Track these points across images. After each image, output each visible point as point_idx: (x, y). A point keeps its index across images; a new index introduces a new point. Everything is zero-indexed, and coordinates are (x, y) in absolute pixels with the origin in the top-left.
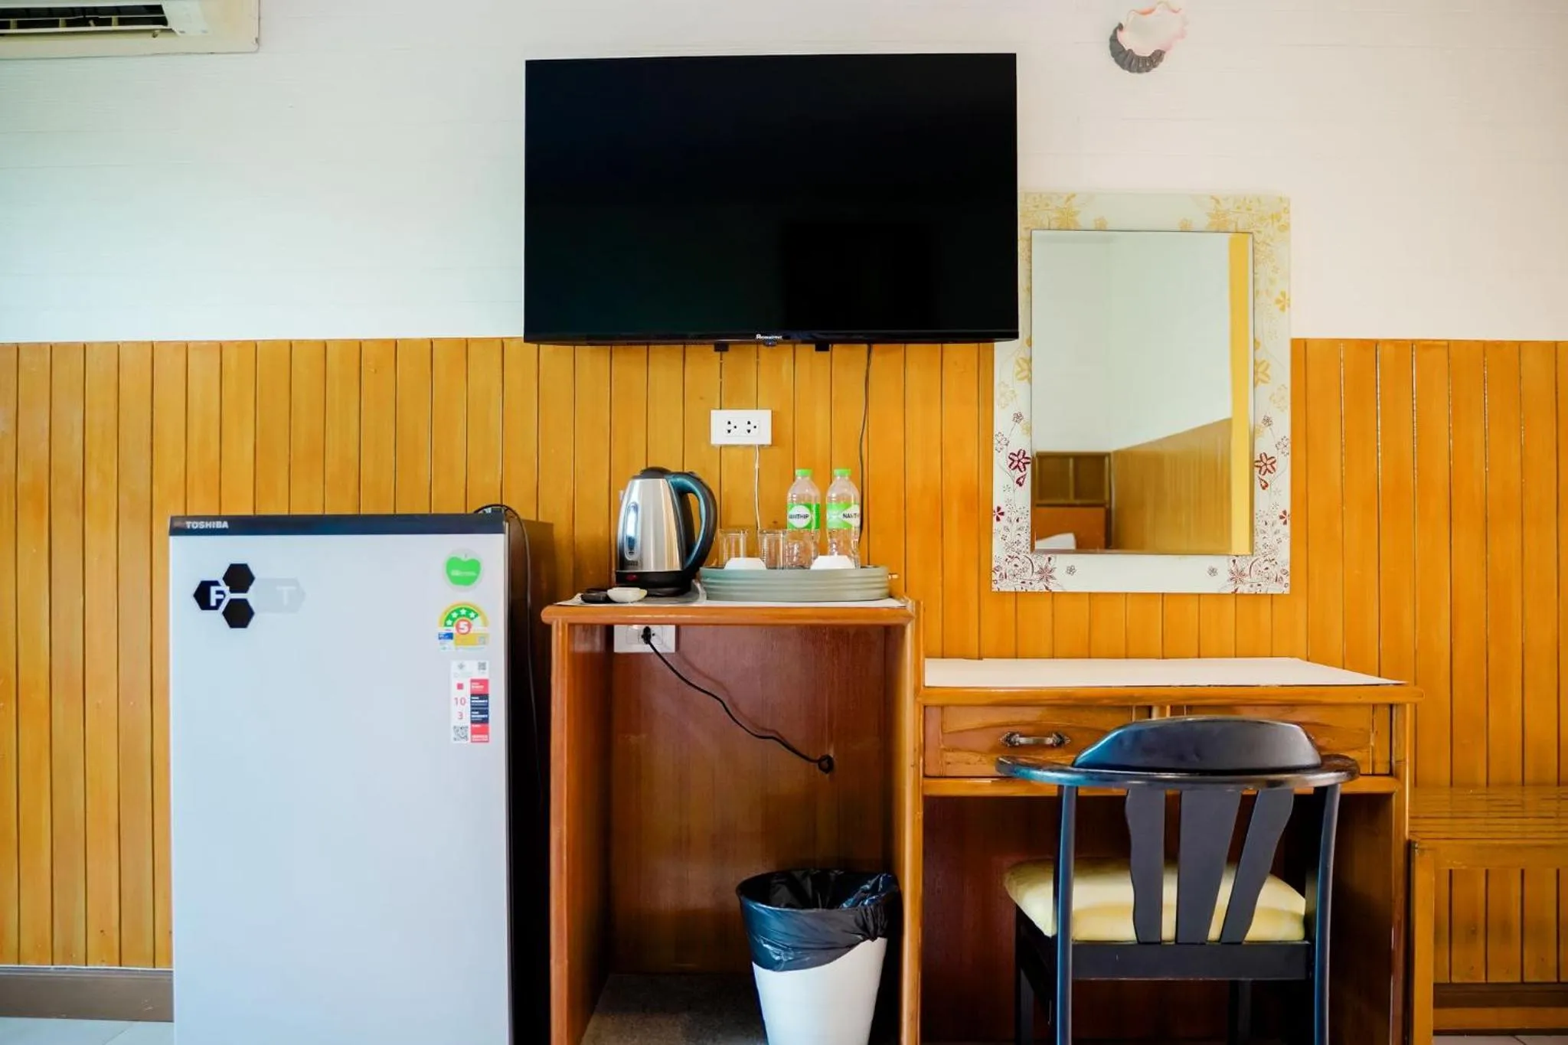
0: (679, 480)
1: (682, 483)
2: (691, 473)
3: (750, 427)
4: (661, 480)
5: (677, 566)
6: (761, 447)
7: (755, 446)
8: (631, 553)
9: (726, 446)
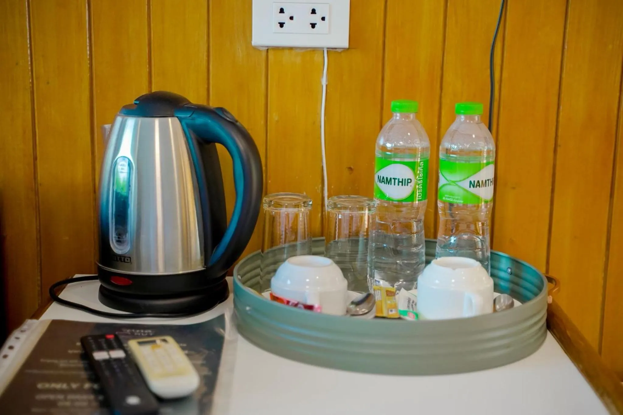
0: (200, 120)
1: (206, 125)
2: (222, 109)
3: (316, 19)
4: (170, 119)
5: (197, 265)
6: (331, 50)
7: (323, 48)
8: (120, 241)
9: (277, 49)
